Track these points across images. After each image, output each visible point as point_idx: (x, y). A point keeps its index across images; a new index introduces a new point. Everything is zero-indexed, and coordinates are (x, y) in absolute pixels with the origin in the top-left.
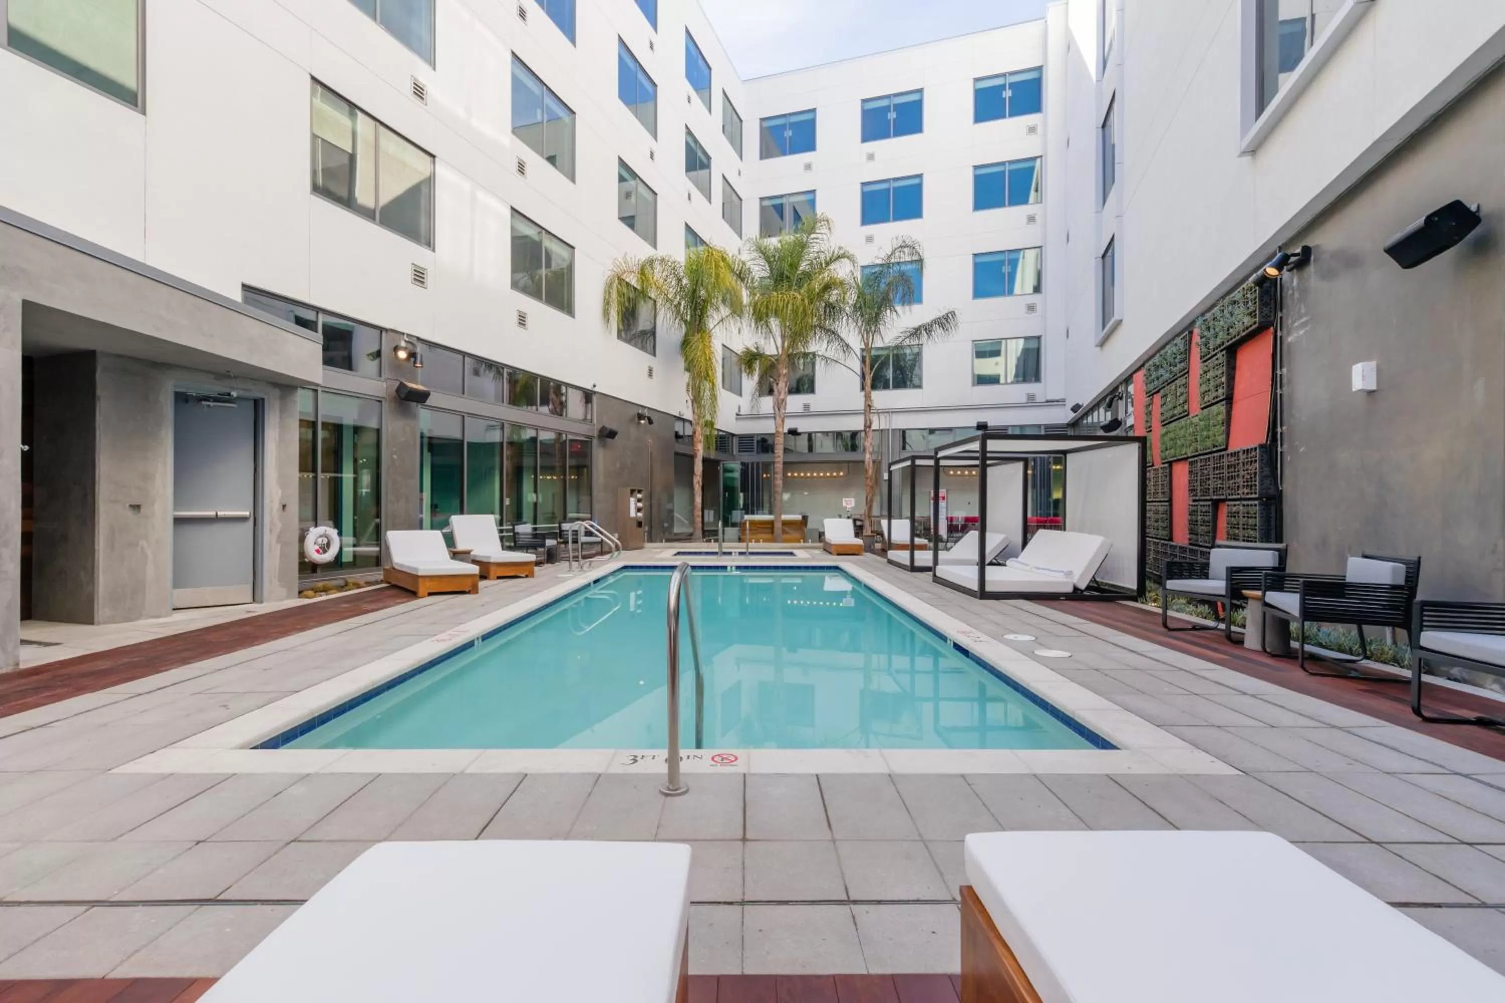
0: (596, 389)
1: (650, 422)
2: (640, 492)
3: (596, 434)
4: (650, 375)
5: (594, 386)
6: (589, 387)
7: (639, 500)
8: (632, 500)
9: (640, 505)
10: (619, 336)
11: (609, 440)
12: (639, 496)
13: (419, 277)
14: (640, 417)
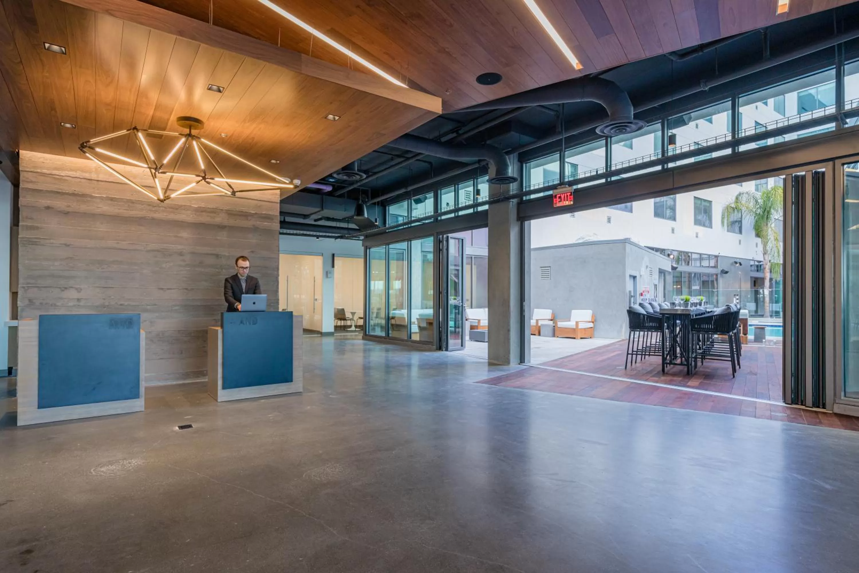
0: (720, 255)
1: (741, 264)
2: (737, 295)
3: (719, 272)
4: (740, 243)
5: (719, 253)
6: (717, 254)
7: (737, 299)
8: (735, 299)
9: (738, 301)
10: (728, 231)
11: (724, 275)
12: (737, 297)
13: (673, 231)
14: (736, 263)
